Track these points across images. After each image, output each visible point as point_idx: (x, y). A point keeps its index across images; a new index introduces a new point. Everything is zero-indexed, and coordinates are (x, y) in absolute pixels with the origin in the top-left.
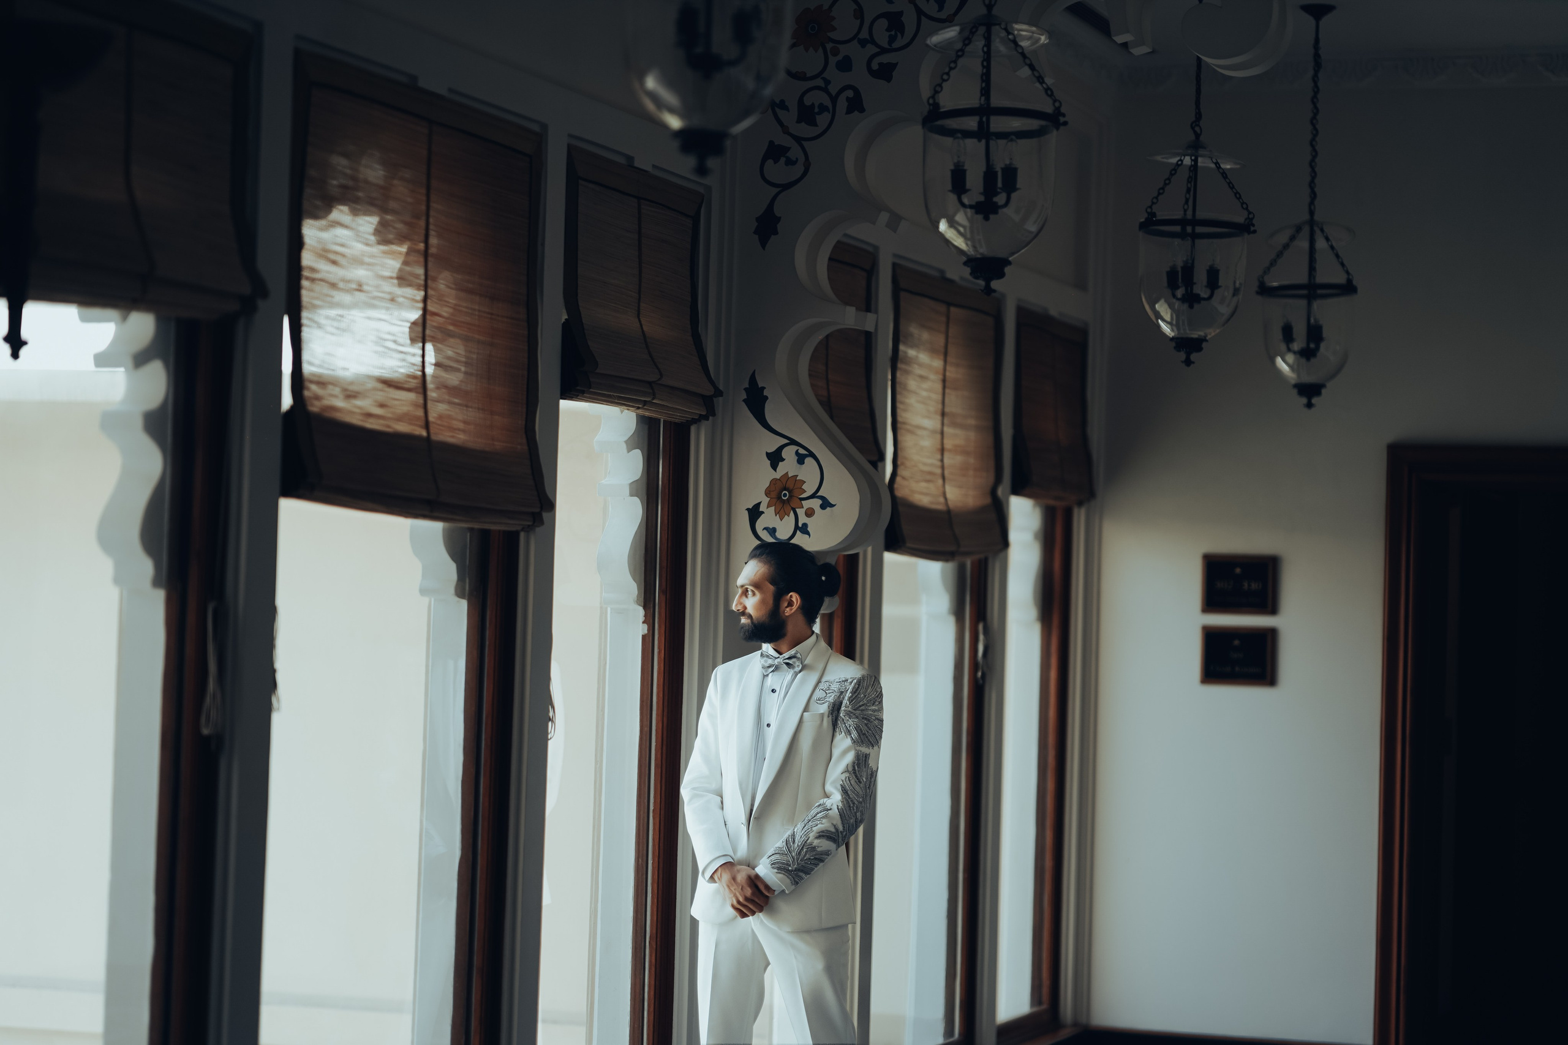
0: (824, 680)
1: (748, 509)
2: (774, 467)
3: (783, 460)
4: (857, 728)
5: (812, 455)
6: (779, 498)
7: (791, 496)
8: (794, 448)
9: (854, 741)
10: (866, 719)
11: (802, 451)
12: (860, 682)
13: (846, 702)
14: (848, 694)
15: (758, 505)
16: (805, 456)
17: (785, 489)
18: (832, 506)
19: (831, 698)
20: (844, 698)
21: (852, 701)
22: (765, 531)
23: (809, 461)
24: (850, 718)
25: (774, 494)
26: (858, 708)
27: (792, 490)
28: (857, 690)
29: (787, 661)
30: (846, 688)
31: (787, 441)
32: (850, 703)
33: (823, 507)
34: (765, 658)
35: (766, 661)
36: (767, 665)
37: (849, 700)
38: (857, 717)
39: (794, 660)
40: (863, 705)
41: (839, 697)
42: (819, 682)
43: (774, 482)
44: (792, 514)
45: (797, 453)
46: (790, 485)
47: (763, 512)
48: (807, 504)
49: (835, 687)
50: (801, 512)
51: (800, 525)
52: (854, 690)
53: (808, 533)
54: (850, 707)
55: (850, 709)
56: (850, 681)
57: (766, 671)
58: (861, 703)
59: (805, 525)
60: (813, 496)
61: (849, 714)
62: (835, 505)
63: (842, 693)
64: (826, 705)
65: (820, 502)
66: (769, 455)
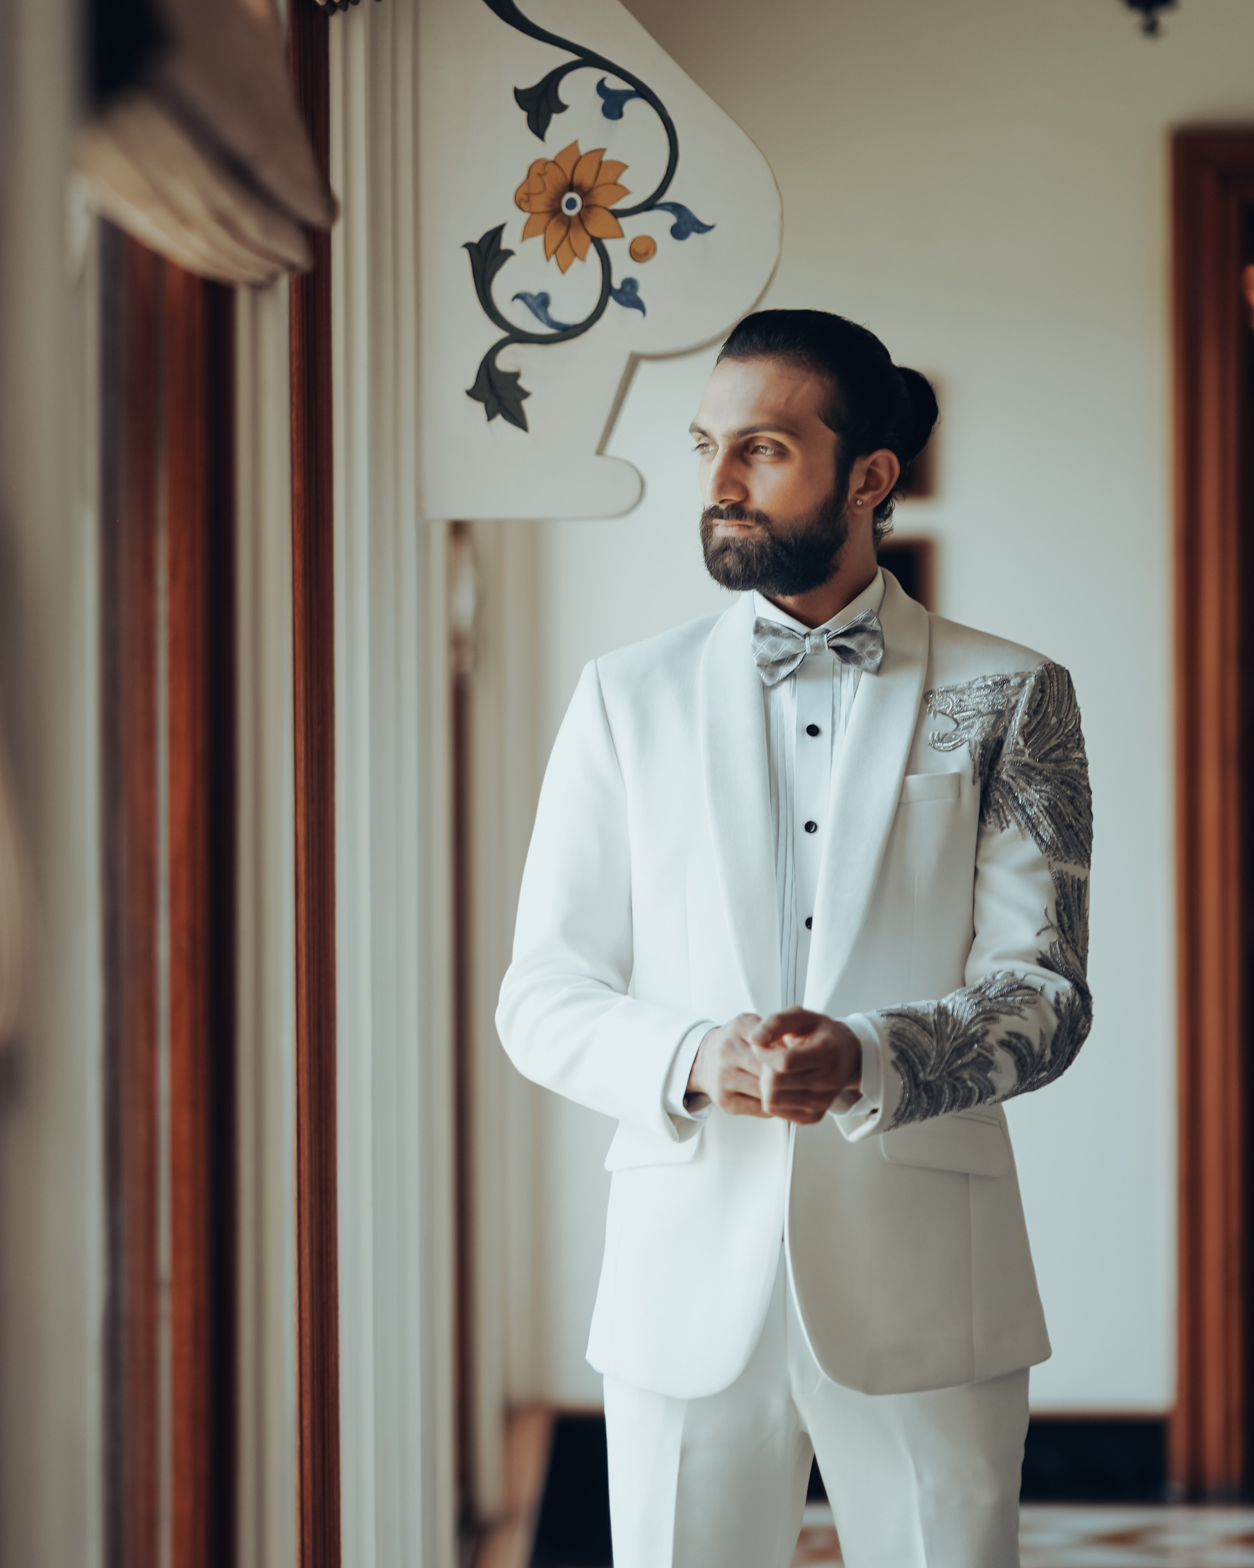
0: (939, 685)
1: (468, 246)
2: (538, 126)
3: (562, 108)
4: (1051, 810)
5: (643, 92)
6: (555, 211)
7: (588, 207)
8: (593, 75)
9: (1047, 847)
10: (1069, 784)
11: (614, 83)
12: (1043, 684)
13: (1014, 736)
14: (1019, 718)
15: (496, 234)
16: (627, 95)
17: (571, 187)
18: (703, 228)
19: (975, 733)
20: (1006, 730)
21: (1030, 735)
22: (519, 303)
23: (635, 108)
24: (1029, 784)
25: (541, 203)
26: (1047, 754)
27: (591, 190)
28: (1039, 705)
29: (842, 642)
30: (1009, 701)
31: (570, 57)
32: (1026, 741)
33: (679, 232)
34: (771, 639)
35: (774, 646)
36: (775, 656)
37: (1022, 733)
38: (1047, 780)
39: (860, 638)
40: (1058, 746)
41: (994, 726)
42: (926, 696)
43: (538, 169)
44: (592, 253)
45: (601, 88)
46: (585, 176)
47: (509, 253)
48: (632, 226)
49: (978, 700)
50: (617, 249)
51: (616, 284)
52: (1034, 705)
53: (639, 305)
54: (1027, 752)
55: (1026, 758)
56: (1014, 682)
57: (771, 675)
58: (1054, 742)
59: (630, 284)
60: (649, 205)
61: (1025, 771)
62: (710, 228)
63: (999, 714)
64: (964, 750)
65: (670, 219)
66: (522, 97)
